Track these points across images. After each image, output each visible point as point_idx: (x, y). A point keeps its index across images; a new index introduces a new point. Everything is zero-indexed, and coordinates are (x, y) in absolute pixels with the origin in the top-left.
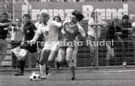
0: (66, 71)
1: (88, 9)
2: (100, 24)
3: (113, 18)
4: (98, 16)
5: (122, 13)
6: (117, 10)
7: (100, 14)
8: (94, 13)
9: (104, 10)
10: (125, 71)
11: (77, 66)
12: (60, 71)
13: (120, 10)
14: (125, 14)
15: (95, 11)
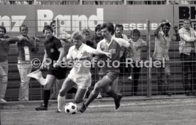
0: (13, 107)
1: (45, 16)
2: (64, 38)
3: (83, 29)
4: (61, 25)
5: (96, 22)
6: (88, 17)
7: (63, 23)
8: (54, 21)
9: (70, 16)
10: (99, 106)
11: (30, 100)
12: (5, 107)
13: (93, 17)
14: (99, 23)
15: (56, 19)
